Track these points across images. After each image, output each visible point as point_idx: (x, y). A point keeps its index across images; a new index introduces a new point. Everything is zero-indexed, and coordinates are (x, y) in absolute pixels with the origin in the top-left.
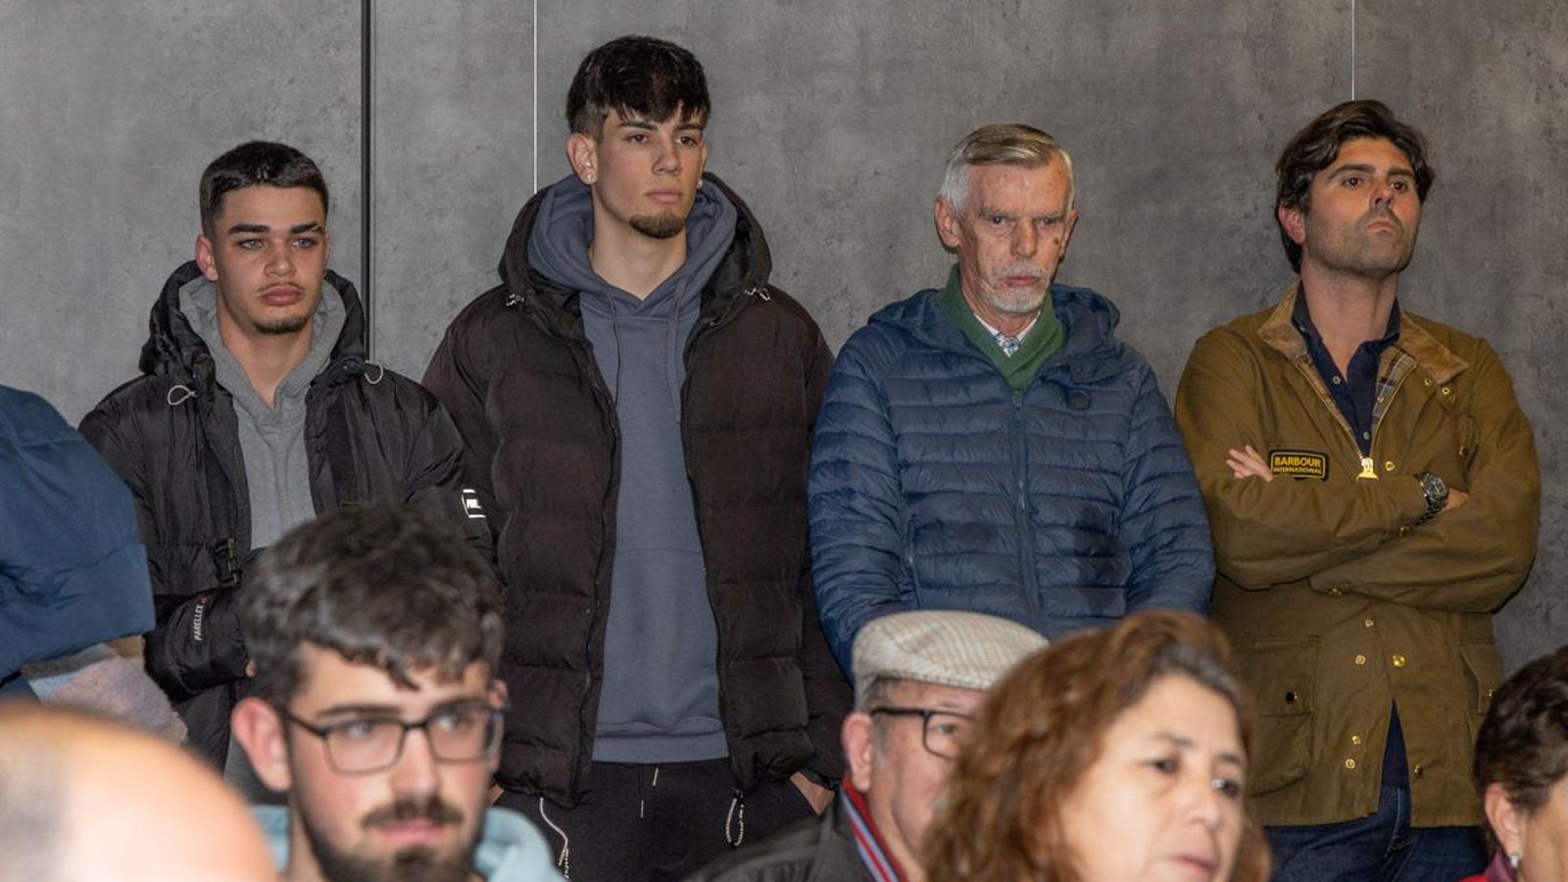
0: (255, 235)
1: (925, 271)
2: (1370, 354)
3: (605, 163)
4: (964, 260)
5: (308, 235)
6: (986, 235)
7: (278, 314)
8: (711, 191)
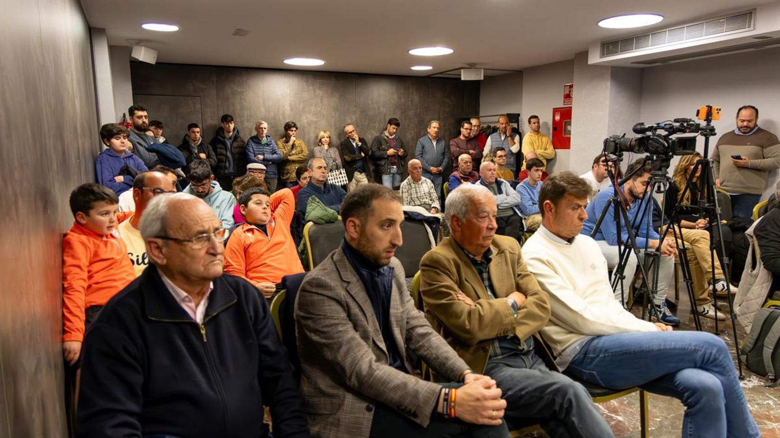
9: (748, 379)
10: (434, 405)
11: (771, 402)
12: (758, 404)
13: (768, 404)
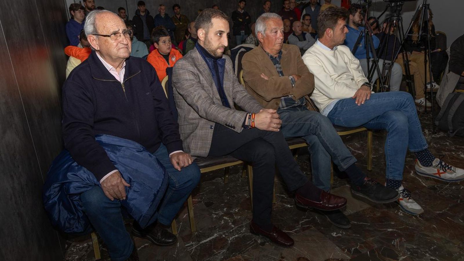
0: (122, 12)
1: (158, 13)
2: (180, 17)
3: (140, 8)
4: (160, 12)
5: (125, 13)
6: (161, 10)
7: (124, 17)
8: (146, 10)
9: (438, 133)
10: (243, 121)
11: (448, 143)
12: (440, 144)
13: (446, 144)
